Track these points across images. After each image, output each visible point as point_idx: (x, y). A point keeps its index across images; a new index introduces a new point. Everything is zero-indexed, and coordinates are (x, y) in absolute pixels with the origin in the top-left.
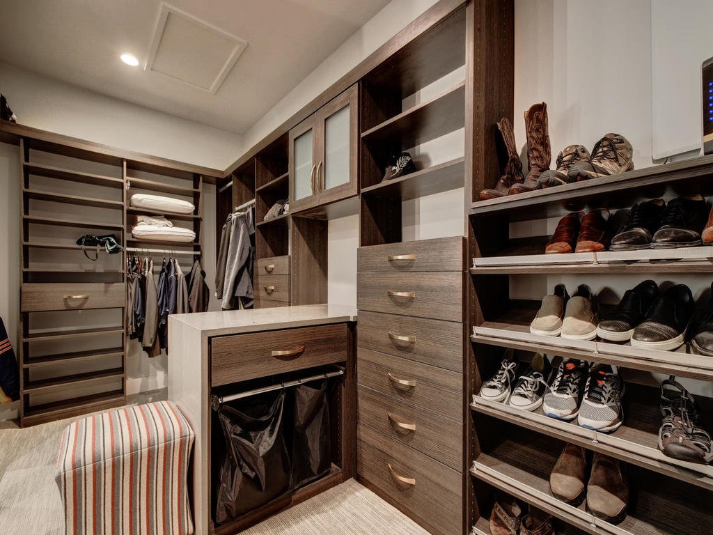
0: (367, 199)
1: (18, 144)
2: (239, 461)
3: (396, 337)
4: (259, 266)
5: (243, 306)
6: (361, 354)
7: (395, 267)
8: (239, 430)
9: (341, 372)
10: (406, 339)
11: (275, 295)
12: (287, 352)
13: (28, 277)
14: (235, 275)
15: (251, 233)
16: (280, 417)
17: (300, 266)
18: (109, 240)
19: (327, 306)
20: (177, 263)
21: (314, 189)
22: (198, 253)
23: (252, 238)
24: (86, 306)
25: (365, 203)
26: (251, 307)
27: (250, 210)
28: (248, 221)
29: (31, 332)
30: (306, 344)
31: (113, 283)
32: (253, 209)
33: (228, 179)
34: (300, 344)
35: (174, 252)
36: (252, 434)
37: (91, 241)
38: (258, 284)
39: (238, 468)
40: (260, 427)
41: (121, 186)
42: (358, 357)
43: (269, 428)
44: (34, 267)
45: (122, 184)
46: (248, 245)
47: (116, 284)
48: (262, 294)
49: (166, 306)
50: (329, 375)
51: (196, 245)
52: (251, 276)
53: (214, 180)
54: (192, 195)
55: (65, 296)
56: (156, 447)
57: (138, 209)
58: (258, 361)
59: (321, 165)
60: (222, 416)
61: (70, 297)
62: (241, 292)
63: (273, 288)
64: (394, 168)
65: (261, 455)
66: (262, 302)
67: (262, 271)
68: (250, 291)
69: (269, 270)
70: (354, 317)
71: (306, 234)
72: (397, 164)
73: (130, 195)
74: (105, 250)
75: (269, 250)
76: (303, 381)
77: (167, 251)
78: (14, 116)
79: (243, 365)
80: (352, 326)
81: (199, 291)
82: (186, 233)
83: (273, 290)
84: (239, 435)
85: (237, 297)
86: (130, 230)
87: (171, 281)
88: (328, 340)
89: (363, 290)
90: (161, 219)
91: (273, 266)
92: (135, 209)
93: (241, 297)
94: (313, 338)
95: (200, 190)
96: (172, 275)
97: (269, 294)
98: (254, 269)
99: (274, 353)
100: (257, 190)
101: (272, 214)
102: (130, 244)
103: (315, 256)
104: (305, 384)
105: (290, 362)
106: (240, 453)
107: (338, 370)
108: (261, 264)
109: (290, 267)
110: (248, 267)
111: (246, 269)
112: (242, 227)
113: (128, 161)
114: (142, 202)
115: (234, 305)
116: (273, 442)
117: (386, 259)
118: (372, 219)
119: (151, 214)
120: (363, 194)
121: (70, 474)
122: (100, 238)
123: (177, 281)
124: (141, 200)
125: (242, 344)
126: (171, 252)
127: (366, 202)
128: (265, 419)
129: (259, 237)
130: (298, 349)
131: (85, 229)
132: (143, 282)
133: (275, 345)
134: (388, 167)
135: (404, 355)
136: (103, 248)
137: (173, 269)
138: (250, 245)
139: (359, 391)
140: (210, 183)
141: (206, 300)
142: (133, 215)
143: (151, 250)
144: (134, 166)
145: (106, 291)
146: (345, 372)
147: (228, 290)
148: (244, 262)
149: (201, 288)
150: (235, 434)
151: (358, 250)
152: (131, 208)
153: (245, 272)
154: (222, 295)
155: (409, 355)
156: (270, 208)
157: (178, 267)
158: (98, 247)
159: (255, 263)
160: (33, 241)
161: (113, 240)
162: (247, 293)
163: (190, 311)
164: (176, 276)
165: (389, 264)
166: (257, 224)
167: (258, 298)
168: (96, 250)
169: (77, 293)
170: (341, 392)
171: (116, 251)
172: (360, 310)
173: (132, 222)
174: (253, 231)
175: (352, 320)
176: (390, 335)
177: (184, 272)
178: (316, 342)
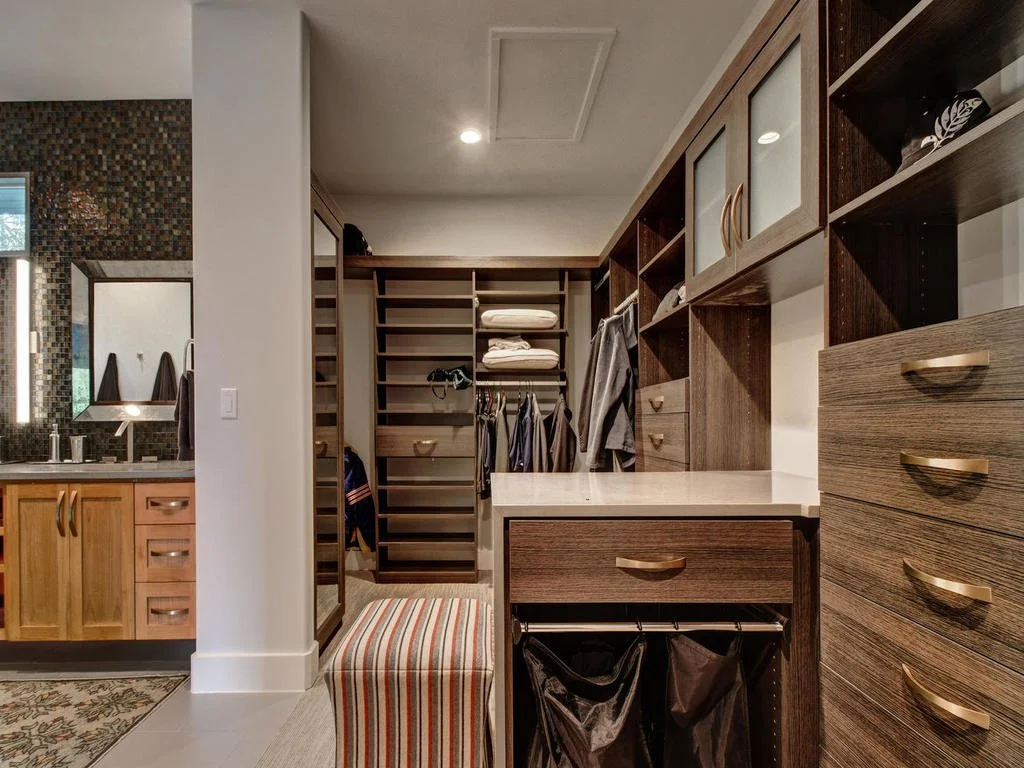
0: (847, 234)
1: (372, 278)
2: (554, 747)
3: (924, 577)
4: (642, 399)
5: (620, 464)
6: (829, 595)
7: (922, 390)
8: (561, 689)
9: (779, 627)
10: (958, 588)
11: (665, 448)
12: (651, 565)
13: (382, 420)
14: (604, 415)
15: (631, 346)
16: (634, 687)
17: (709, 396)
18: (457, 372)
19: (770, 475)
20: (534, 398)
21: (728, 245)
22: (564, 383)
23: (633, 354)
24: (435, 453)
25: (840, 244)
26: (631, 469)
27: (631, 309)
28: (627, 325)
29: (389, 478)
30: (690, 553)
31: (461, 426)
32: (635, 307)
33: (604, 268)
34: (675, 551)
35: (531, 383)
36: (582, 703)
37: (439, 376)
38: (640, 429)
39: (551, 757)
40: (598, 695)
41: (468, 303)
42: (822, 601)
43: (614, 700)
44: (392, 408)
45: (470, 301)
46: (626, 365)
47: (465, 428)
48: (648, 446)
49: (520, 458)
50: (746, 627)
51: (559, 372)
52: (633, 416)
53: (587, 273)
54: (557, 301)
55: (415, 442)
56: (440, 672)
57: (490, 331)
58: (589, 572)
59: (741, 191)
60: (527, 655)
61: (419, 443)
62: (615, 442)
63: (662, 436)
64: (926, 140)
65: (593, 748)
66: (647, 461)
67: (646, 408)
68: (630, 441)
69: (657, 405)
70: (811, 508)
71: (721, 335)
72: (937, 127)
73: (479, 313)
74: (452, 386)
75: (662, 371)
76: (684, 628)
77: (523, 383)
78: (370, 249)
79: (562, 574)
80: (807, 527)
81: (561, 439)
82: (547, 356)
83: (661, 440)
84: (558, 697)
85: (610, 451)
86: (479, 359)
87: (525, 424)
88: (739, 552)
89: (834, 448)
90: (515, 340)
91: (662, 399)
92: (485, 330)
93: (616, 451)
94: (706, 544)
95: (566, 292)
96: (527, 415)
97: (657, 447)
98: (636, 404)
99: (620, 562)
100: (640, 273)
101: (665, 309)
102: (481, 376)
103: (740, 377)
104: (689, 634)
105: (655, 585)
106: (556, 730)
107: (771, 620)
108: (645, 394)
109: (688, 399)
110: (625, 400)
111: (622, 404)
112: (616, 337)
113: (478, 270)
114: (494, 320)
115: (604, 462)
116: (618, 731)
117: (897, 370)
118: (863, 279)
119: (506, 334)
120: (836, 225)
121: (338, 674)
122: (449, 371)
123: (532, 424)
124: (492, 318)
125: (561, 537)
126: (528, 383)
127: (845, 243)
128: (602, 682)
129: (644, 352)
130: (671, 561)
131: (437, 362)
132: (492, 428)
133: (622, 546)
134: (908, 142)
135: (952, 631)
136: (451, 383)
137: (529, 408)
138: (628, 366)
139: (825, 682)
140: (582, 278)
141: (572, 453)
142: (483, 340)
143: (504, 383)
144: (485, 276)
145: (454, 436)
146: (787, 627)
147: (594, 438)
148: (618, 394)
149: (565, 435)
150: (551, 693)
151: (822, 355)
152: (480, 330)
153: (622, 412)
154: (586, 446)
155: (968, 634)
156: (662, 298)
157: (536, 405)
158: (446, 383)
159: (636, 395)
160: (390, 380)
161: (461, 373)
162: (624, 444)
163: (550, 470)
164: (532, 417)
165: (902, 383)
166: (640, 330)
167: (641, 454)
168: (443, 386)
169: (427, 437)
170: (779, 670)
171: (463, 386)
172: (826, 495)
173: (483, 348)
174: (634, 342)
175: (805, 513)
176: (905, 566)
177: (542, 412)
178: (718, 552)
